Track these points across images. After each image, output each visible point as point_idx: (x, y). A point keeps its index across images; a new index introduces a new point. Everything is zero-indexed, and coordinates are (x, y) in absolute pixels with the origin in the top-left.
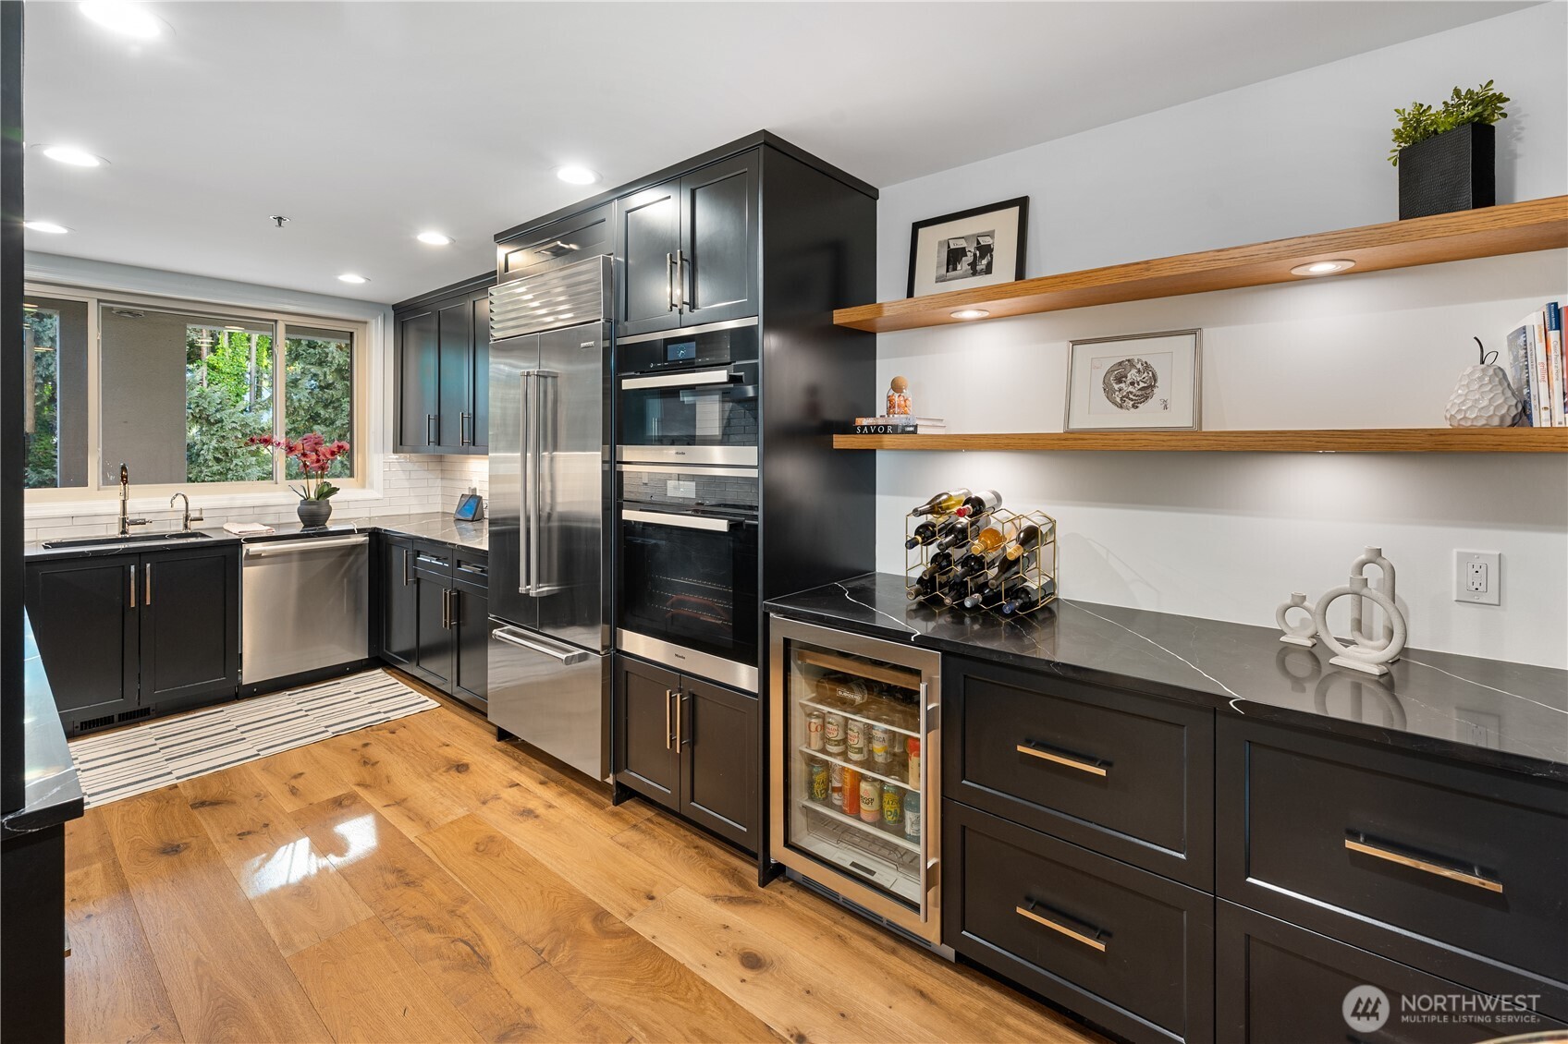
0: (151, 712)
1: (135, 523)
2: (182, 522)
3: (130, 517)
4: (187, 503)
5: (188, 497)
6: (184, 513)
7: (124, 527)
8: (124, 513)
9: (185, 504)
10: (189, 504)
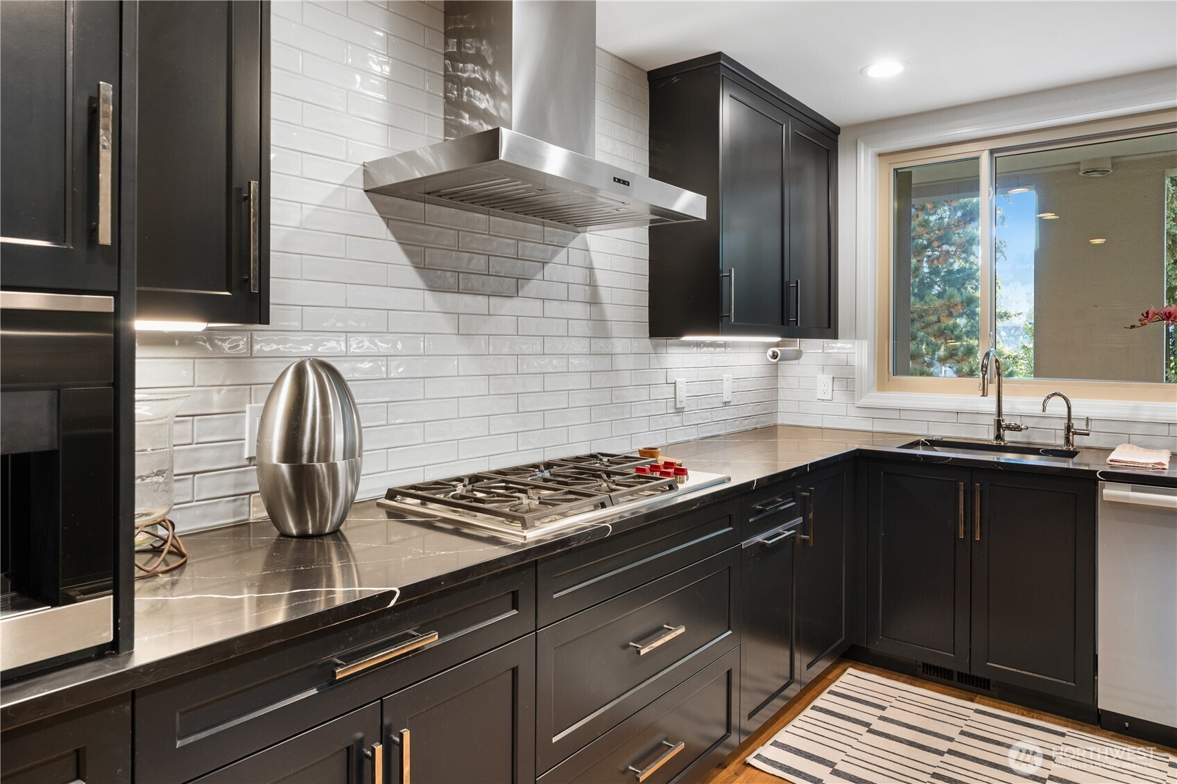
0: (991, 687)
1: (1009, 428)
2: (1062, 433)
3: (1007, 421)
4: (1069, 408)
5: (1073, 402)
6: (1066, 421)
7: (999, 430)
8: (999, 413)
9: (1066, 409)
10: (1072, 410)
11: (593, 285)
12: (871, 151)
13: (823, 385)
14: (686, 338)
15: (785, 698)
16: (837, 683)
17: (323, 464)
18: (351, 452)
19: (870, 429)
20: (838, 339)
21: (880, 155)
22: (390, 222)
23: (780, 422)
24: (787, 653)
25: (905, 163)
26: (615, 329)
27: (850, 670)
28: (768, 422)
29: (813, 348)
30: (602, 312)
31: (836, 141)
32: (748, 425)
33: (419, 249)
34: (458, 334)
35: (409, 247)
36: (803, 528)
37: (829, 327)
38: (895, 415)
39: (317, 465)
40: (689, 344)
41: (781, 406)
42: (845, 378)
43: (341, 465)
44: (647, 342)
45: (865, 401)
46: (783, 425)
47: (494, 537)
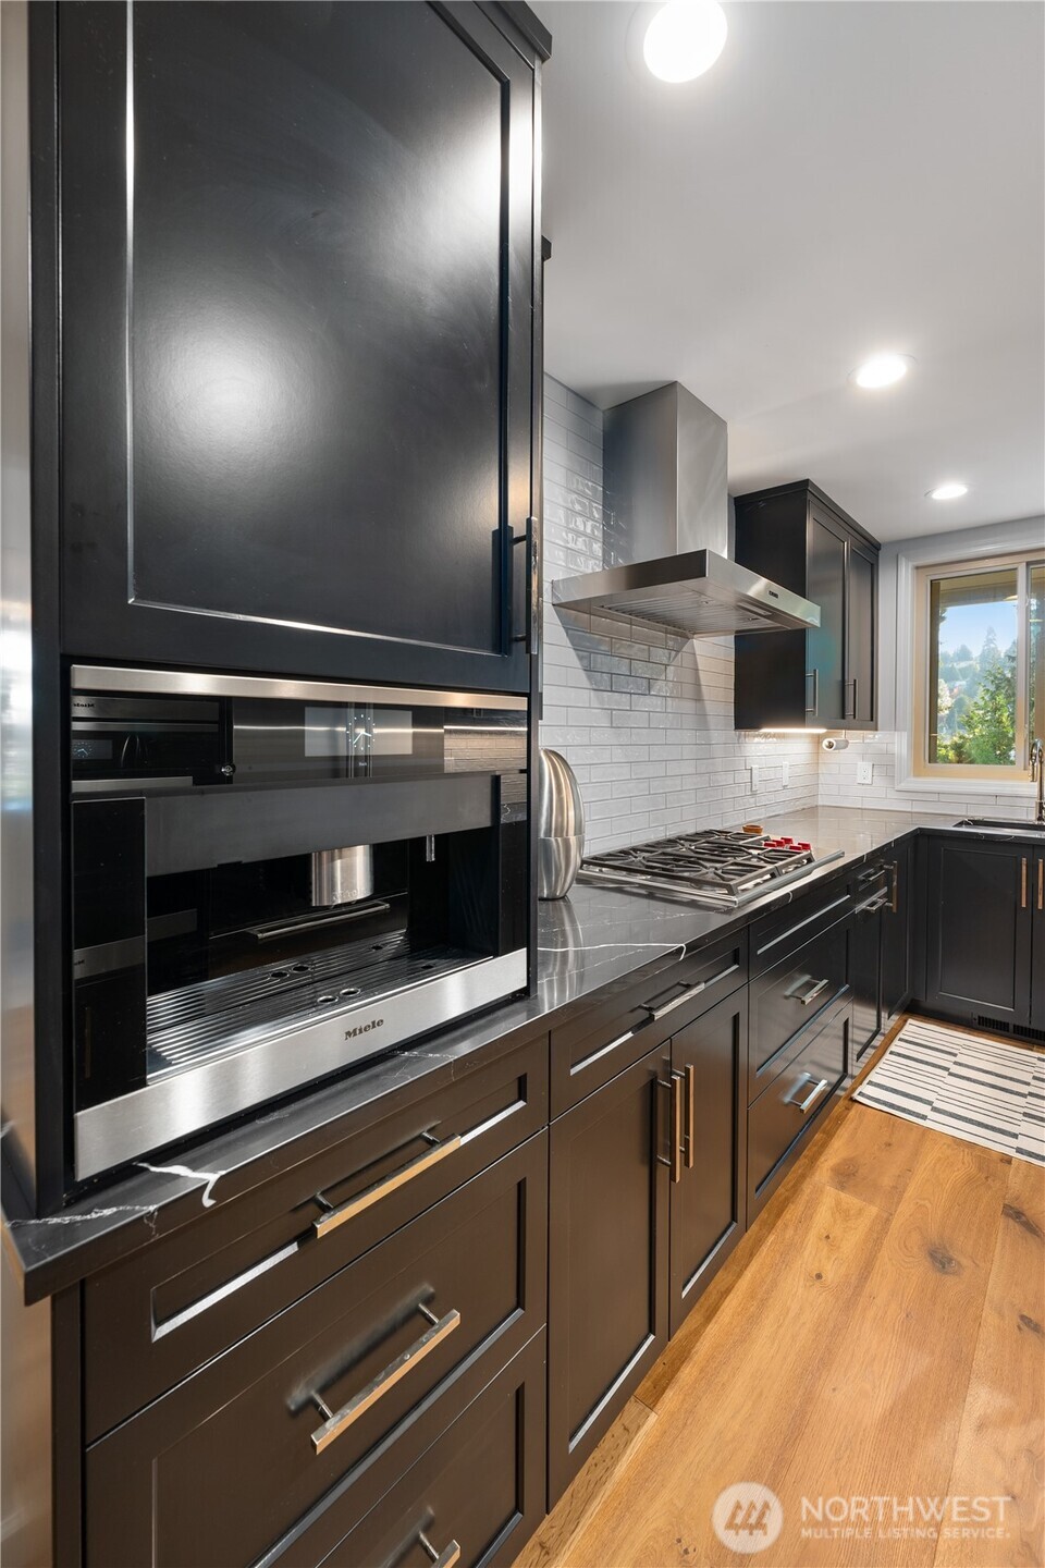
7: (1041, 812)
8: (1041, 796)
11: (697, 684)
12: (911, 565)
13: (864, 771)
14: (764, 730)
15: (874, 1047)
16: (903, 1031)
17: (559, 839)
18: (579, 830)
19: (909, 810)
20: (876, 730)
21: (917, 568)
22: (570, 632)
23: (820, 803)
24: (875, 1013)
25: (937, 574)
26: (712, 721)
27: (910, 1021)
28: (810, 803)
29: (855, 737)
30: (703, 708)
31: (878, 556)
32: (799, 806)
33: (585, 654)
34: (612, 727)
35: (580, 653)
36: (888, 896)
37: (872, 720)
38: (935, 798)
39: (553, 839)
40: (766, 736)
41: (821, 790)
42: (884, 765)
43: (573, 839)
44: (733, 733)
45: (903, 786)
46: (823, 806)
47: (694, 900)
